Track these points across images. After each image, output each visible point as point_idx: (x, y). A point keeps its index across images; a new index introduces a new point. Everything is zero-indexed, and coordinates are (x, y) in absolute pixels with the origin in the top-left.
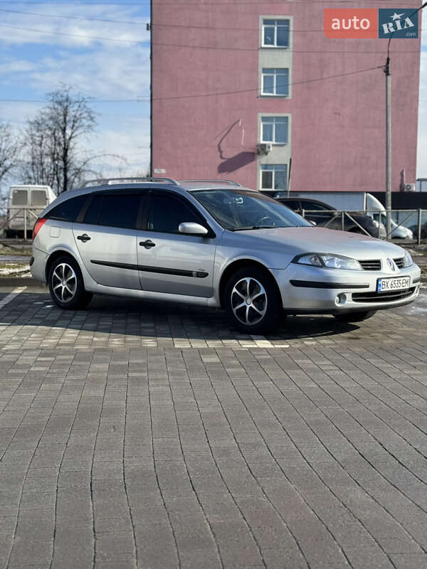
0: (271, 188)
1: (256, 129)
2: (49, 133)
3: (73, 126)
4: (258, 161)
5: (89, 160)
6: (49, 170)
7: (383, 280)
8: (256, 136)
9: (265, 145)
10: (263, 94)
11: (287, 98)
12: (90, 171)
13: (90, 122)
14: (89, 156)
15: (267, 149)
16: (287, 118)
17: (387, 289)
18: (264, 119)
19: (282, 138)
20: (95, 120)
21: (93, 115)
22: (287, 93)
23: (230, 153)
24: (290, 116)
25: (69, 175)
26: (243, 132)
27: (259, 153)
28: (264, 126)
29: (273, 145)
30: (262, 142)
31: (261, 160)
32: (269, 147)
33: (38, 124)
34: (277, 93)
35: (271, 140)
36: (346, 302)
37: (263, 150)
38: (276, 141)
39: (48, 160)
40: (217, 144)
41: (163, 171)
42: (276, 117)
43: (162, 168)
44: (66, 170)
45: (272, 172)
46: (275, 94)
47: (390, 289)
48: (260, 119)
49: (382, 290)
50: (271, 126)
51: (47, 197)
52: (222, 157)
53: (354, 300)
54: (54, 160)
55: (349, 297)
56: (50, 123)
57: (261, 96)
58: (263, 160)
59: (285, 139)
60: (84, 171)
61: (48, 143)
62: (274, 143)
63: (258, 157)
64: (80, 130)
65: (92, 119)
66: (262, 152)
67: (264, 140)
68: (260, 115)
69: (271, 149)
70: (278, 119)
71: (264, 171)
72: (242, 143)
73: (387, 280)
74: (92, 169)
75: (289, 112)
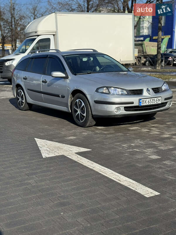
7: (142, 100)
17: (146, 104)
36: (121, 112)
47: (147, 104)
49: (142, 105)
53: (125, 110)
55: (122, 109)
73: (145, 100)
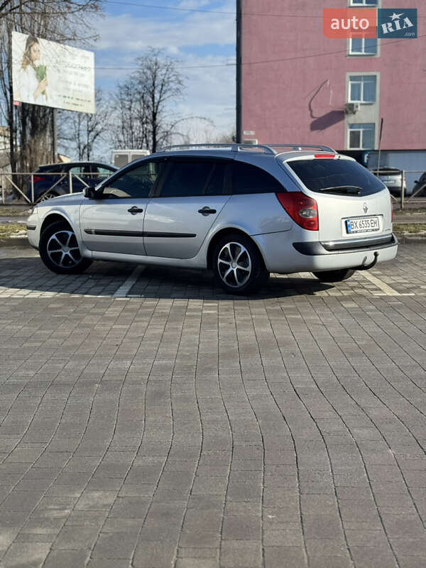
0: (359, 147)
1: (344, 89)
2: (138, 96)
3: (162, 89)
4: (346, 120)
5: (177, 122)
6: (138, 133)
8: (344, 95)
9: (353, 105)
10: (351, 53)
11: (376, 56)
12: (178, 133)
13: (178, 86)
14: (178, 119)
15: (355, 109)
16: (375, 76)
18: (352, 78)
19: (370, 97)
20: (183, 83)
21: (180, 79)
22: (376, 52)
23: (320, 113)
24: (378, 74)
25: (157, 138)
26: (331, 92)
27: (347, 113)
28: (352, 85)
29: (361, 104)
30: (350, 101)
31: (349, 120)
32: (357, 107)
33: (127, 89)
34: (365, 52)
35: (359, 99)
37: (351, 109)
38: (364, 100)
39: (137, 124)
40: (307, 105)
41: (252, 133)
42: (364, 76)
43: (251, 130)
44: (154, 133)
45: (359, 132)
46: (363, 53)
48: (348, 79)
50: (359, 85)
52: (312, 117)
54: (143, 123)
56: (139, 87)
57: (349, 55)
58: (350, 119)
59: (373, 98)
60: (175, 133)
61: (137, 107)
62: (362, 102)
63: (346, 116)
64: (169, 93)
65: (180, 82)
66: (349, 112)
67: (352, 99)
68: (349, 74)
69: (359, 107)
70: (366, 78)
71: (352, 130)
72: (330, 103)
74: (180, 132)
75: (377, 71)
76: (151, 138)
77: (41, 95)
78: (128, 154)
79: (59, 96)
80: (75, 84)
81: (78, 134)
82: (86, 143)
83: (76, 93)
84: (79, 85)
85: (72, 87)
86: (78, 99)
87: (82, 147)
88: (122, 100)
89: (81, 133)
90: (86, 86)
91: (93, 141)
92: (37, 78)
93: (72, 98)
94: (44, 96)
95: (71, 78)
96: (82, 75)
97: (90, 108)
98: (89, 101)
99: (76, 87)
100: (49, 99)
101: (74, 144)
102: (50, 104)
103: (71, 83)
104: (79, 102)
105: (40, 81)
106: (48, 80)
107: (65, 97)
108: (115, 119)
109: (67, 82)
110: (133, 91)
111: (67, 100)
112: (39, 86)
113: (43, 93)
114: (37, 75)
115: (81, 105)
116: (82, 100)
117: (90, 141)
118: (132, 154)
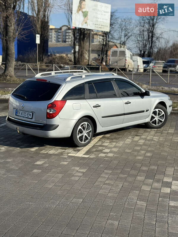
2: (147, 21)
3: (157, 18)
5: (162, 33)
6: (146, 37)
14: (163, 31)
25: (154, 39)
39: (146, 33)
44: (152, 37)
51: (125, 53)
54: (148, 33)
56: (148, 17)
60: (160, 38)
61: (147, 26)
64: (160, 20)
74: (163, 37)
76: (150, 40)
77: (84, 24)
78: (118, 50)
79: (93, 24)
80: (101, 19)
81: (121, 37)
82: (124, 41)
83: (101, 23)
84: (103, 19)
85: (99, 20)
86: (102, 25)
87: (122, 43)
88: (140, 22)
89: (122, 37)
90: (106, 20)
91: (126, 41)
92: (84, 17)
93: (99, 25)
94: (86, 24)
95: (99, 16)
96: (105, 15)
97: (107, 29)
98: (107, 26)
99: (102, 20)
100: (88, 26)
101: (119, 42)
102: (89, 28)
103: (99, 18)
104: (102, 27)
105: (85, 18)
106: (88, 17)
107: (96, 24)
108: (136, 31)
109: (97, 18)
110: (145, 18)
111: (97, 26)
112: (84, 20)
113: (86, 23)
114: (84, 15)
115: (103, 28)
116: (104, 26)
117: (125, 40)
118: (119, 50)
